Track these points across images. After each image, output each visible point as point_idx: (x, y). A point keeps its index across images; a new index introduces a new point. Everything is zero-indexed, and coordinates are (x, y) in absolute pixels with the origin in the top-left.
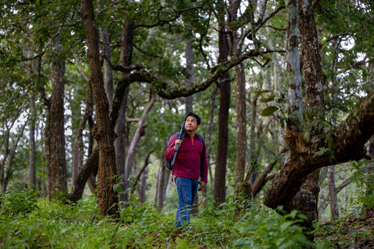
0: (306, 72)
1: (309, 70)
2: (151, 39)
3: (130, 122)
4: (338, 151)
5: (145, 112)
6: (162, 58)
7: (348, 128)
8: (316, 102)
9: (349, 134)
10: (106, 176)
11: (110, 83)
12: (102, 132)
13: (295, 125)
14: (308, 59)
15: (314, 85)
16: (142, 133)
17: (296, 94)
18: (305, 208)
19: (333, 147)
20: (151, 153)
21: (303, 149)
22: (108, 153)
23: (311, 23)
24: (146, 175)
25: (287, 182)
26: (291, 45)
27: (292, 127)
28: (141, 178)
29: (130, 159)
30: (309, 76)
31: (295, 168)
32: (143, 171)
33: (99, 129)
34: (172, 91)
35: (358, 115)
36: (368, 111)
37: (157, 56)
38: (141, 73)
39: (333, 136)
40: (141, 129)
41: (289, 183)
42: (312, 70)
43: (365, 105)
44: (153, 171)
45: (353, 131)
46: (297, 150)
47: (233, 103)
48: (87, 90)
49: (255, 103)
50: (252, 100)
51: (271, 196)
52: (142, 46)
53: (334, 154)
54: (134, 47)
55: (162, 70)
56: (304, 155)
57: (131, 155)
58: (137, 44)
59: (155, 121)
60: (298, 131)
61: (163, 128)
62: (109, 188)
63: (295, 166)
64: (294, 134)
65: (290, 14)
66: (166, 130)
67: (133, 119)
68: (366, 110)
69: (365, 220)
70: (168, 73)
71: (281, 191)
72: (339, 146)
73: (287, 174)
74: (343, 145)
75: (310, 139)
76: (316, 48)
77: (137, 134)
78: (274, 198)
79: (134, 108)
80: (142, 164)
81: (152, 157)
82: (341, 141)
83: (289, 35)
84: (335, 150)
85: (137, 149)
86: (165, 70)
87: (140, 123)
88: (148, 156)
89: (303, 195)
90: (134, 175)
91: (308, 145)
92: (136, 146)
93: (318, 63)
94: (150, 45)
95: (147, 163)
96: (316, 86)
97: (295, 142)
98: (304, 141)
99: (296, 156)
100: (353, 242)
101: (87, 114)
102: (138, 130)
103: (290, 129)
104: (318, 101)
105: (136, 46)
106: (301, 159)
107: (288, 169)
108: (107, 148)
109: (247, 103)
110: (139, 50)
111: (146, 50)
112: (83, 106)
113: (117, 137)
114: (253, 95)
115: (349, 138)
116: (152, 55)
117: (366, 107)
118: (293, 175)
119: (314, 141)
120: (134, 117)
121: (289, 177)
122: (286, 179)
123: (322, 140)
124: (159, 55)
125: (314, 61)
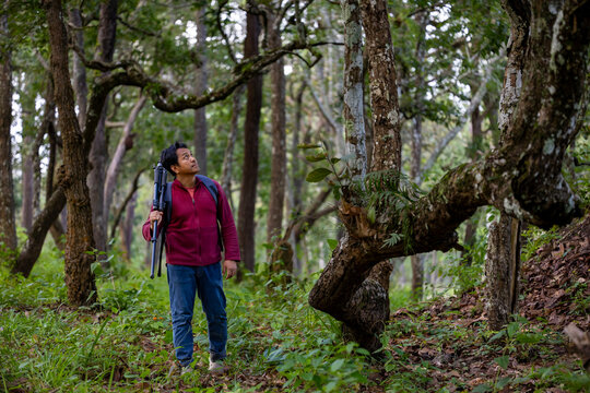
0: (374, 95)
1: (378, 92)
2: (143, 7)
3: (111, 128)
4: (417, 238)
5: (134, 111)
6: (159, 37)
7: (431, 207)
8: (388, 139)
9: (432, 216)
10: (77, 242)
11: (82, 79)
12: (71, 176)
13: (354, 195)
14: (377, 76)
15: (385, 114)
16: (128, 146)
17: (357, 151)
18: (369, 306)
19: (409, 232)
20: (143, 171)
21: (366, 232)
22: (81, 208)
23: (382, 22)
24: (134, 204)
25: (343, 276)
26: (351, 80)
27: (352, 198)
28: (127, 208)
29: (110, 185)
30: (378, 101)
31: (354, 257)
32: (130, 198)
33: (68, 172)
34: (175, 100)
35: (445, 194)
36: (460, 191)
37: (152, 35)
38: (129, 73)
39: (410, 216)
40: (127, 139)
41: (346, 278)
42: (383, 92)
43: (455, 181)
44: (145, 195)
45: (439, 212)
46: (358, 232)
47: (267, 100)
48: (46, 81)
49: (299, 100)
50: (295, 95)
51: (321, 295)
52: (130, 19)
53: (411, 242)
54: (118, 21)
55: (160, 54)
56: (367, 239)
57: (111, 178)
58: (122, 16)
59: (149, 125)
60: (360, 205)
61: (160, 136)
62: (82, 260)
63: (355, 254)
64: (354, 210)
65: (350, 36)
66: (165, 139)
67: (115, 124)
68: (456, 188)
69: (458, 309)
70: (169, 60)
71: (335, 287)
72: (418, 231)
73: (343, 264)
74: (424, 230)
75: (377, 217)
76: (389, 59)
77: (121, 147)
78: (324, 297)
79: (118, 105)
80: (128, 187)
81: (143, 178)
82: (421, 224)
83: (348, 65)
84: (413, 236)
85: (121, 167)
86: (164, 55)
87: (126, 130)
88: (138, 176)
89: (367, 288)
90: (117, 205)
91: (374, 225)
92: (121, 163)
93: (392, 81)
94: (142, 16)
95: (135, 188)
96: (389, 115)
97: (354, 221)
98: (368, 221)
99: (356, 240)
100: (439, 349)
101: (45, 122)
102: (123, 140)
103: (348, 202)
104: (391, 139)
105: (120, 19)
106: (364, 245)
107: (344, 258)
108: (80, 201)
109: (288, 99)
110: (125, 24)
111: (136, 24)
112: (40, 102)
113: (92, 168)
114: (297, 86)
115: (432, 222)
116: (145, 33)
117: (457, 185)
118: (352, 266)
119: (382, 220)
120: (117, 121)
121: (345, 269)
122: (342, 272)
123: (395, 220)
124: (155, 32)
125: (385, 79)
